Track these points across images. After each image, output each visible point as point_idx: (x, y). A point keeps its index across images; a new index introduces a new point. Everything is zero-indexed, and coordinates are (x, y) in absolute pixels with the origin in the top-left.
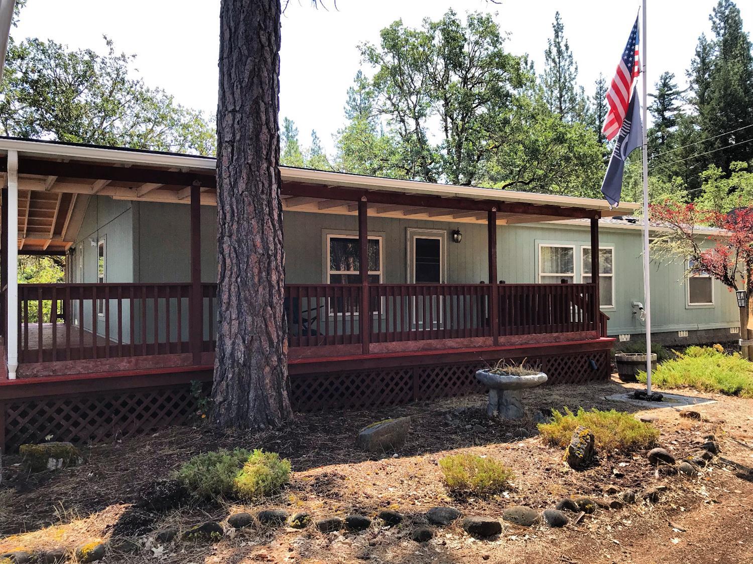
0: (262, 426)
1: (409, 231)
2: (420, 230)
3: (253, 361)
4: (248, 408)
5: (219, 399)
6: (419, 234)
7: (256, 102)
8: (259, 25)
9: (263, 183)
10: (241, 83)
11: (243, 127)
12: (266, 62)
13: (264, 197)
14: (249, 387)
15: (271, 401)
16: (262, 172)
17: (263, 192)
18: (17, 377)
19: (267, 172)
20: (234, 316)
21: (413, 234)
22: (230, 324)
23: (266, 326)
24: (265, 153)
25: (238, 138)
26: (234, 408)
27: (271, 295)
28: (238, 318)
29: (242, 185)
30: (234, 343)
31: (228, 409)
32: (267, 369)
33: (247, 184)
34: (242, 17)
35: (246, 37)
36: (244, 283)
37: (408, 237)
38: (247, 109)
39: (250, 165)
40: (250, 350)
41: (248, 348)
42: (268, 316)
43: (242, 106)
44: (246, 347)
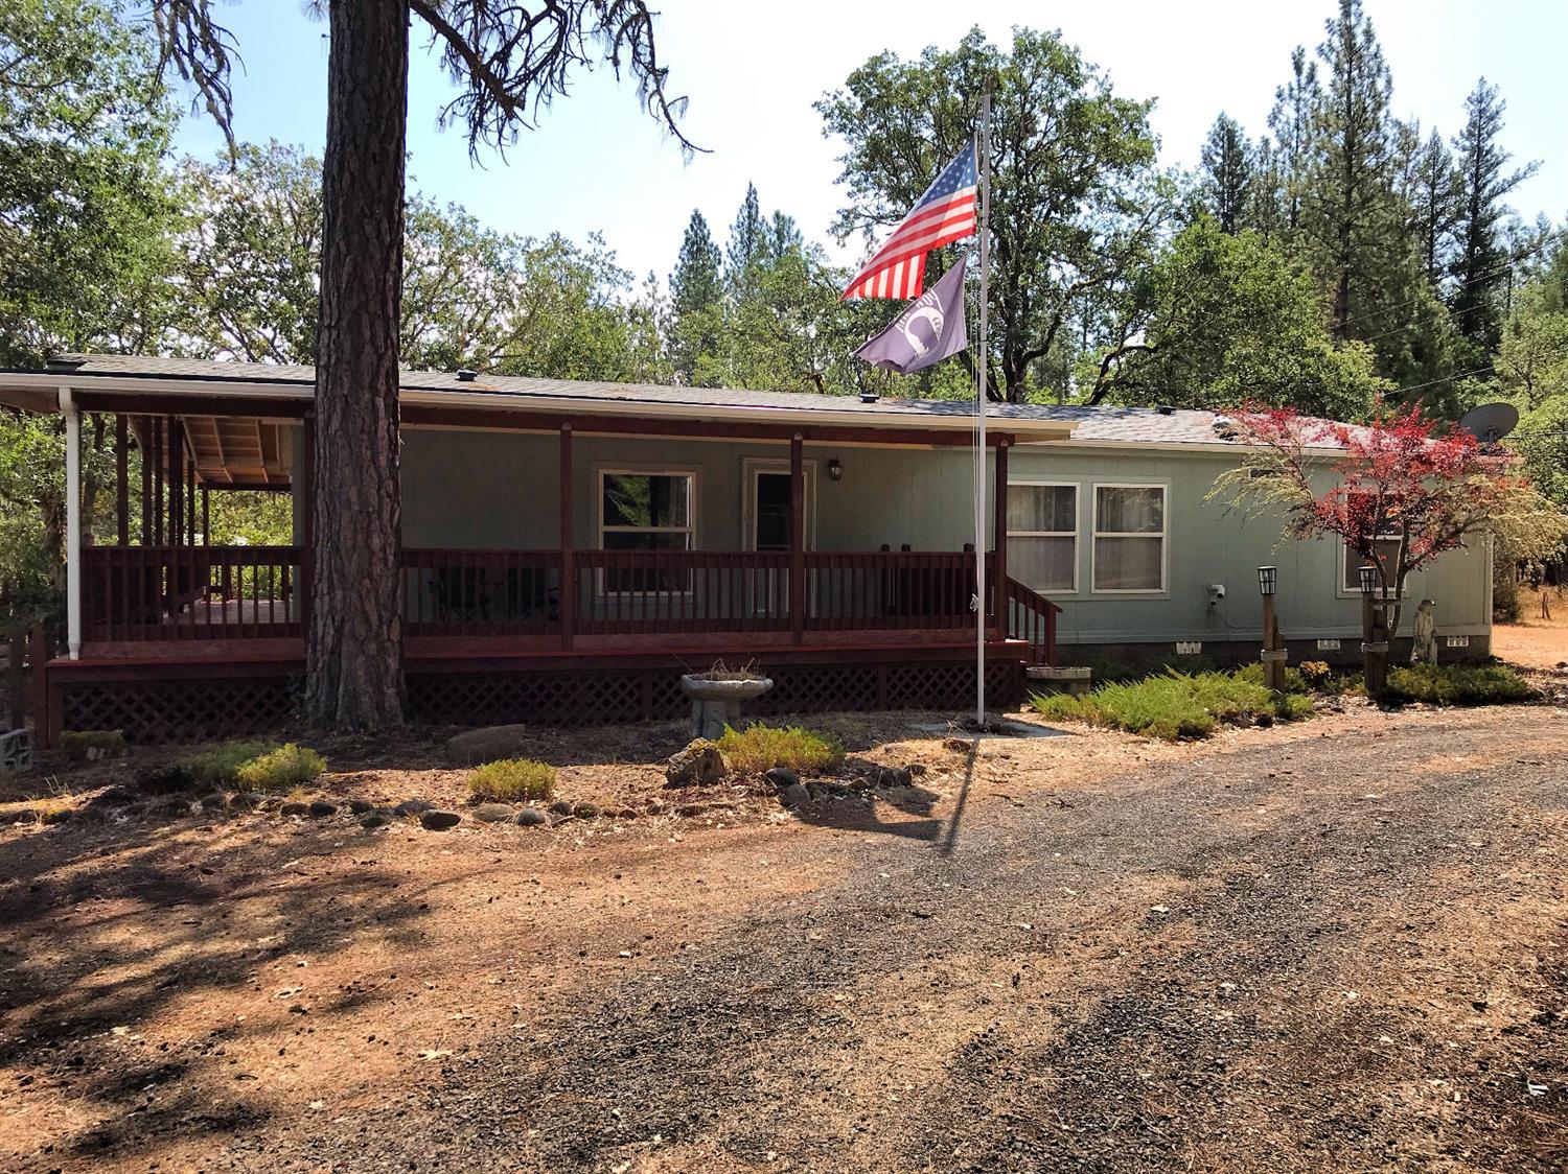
0: (350, 729)
1: (746, 461)
2: (766, 461)
3: (344, 649)
4: (337, 705)
5: (308, 694)
6: (764, 467)
7: (356, 313)
8: (363, 211)
9: (363, 419)
10: (338, 290)
11: (339, 348)
12: (372, 258)
13: (365, 437)
14: (339, 679)
15: (365, 699)
16: (363, 404)
17: (362, 431)
18: (80, 658)
19: (370, 405)
20: (325, 591)
21: (752, 467)
22: (322, 599)
23: (363, 604)
24: (368, 380)
25: (333, 361)
26: (322, 705)
27: (371, 564)
28: (329, 593)
29: (335, 424)
30: (325, 625)
31: (316, 707)
32: (361, 659)
33: (341, 422)
34: (341, 203)
35: (345, 229)
36: (337, 550)
37: (745, 471)
38: (344, 323)
39: (346, 397)
40: (341, 634)
41: (339, 631)
42: (364, 591)
43: (339, 319)
44: (336, 631)
